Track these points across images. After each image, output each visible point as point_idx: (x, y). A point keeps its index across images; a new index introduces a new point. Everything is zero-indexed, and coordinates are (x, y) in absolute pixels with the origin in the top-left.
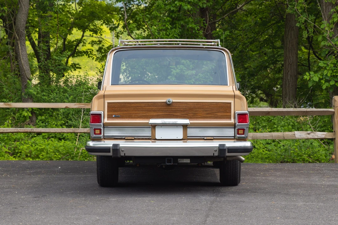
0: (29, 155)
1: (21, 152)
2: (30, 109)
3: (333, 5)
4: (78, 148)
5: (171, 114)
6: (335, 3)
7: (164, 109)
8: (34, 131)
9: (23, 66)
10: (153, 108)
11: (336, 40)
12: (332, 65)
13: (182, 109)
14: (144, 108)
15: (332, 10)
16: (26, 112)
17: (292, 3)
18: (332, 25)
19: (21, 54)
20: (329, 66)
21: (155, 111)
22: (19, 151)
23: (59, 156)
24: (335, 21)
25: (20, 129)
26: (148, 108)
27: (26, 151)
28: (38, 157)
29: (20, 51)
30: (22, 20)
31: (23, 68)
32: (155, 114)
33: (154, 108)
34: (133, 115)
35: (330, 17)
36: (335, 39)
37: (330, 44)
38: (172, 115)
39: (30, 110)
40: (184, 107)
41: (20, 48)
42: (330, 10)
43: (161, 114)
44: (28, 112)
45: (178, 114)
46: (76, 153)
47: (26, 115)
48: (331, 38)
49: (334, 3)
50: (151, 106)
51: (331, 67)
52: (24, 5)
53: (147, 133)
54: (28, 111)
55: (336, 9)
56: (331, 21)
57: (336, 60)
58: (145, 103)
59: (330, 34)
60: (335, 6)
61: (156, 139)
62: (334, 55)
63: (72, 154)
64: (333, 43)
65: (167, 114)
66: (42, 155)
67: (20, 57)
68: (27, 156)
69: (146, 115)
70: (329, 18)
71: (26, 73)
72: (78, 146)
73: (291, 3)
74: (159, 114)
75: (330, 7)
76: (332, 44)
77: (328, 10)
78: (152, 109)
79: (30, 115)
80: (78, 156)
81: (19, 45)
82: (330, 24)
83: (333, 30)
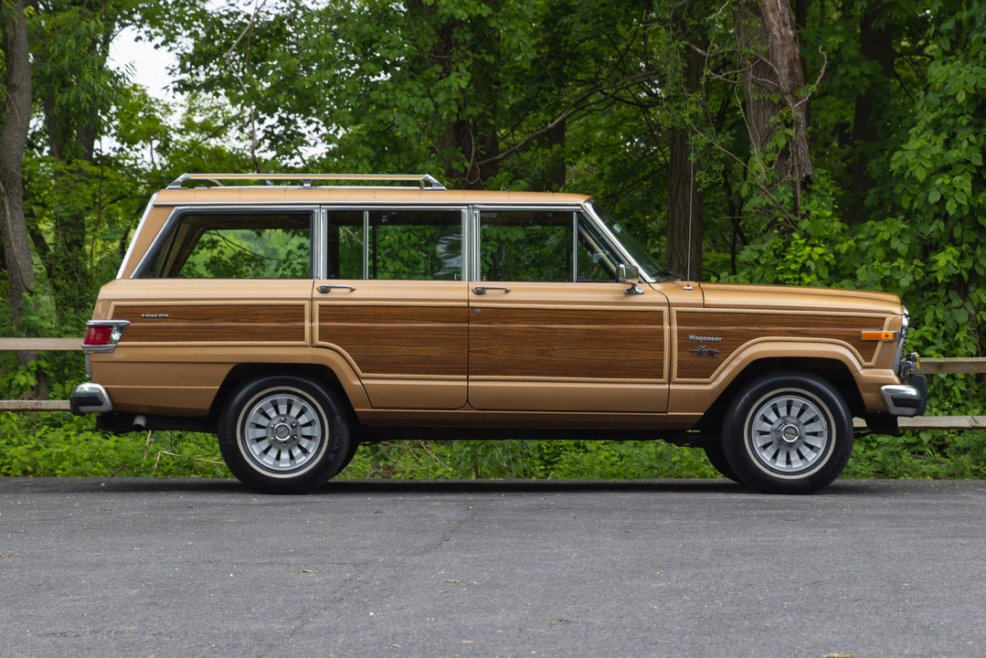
0: (29, 469)
1: (10, 463)
2: (32, 367)
3: (773, 105)
4: (152, 454)
6: (780, 102)
8: (43, 407)
9: (15, 259)
11: (781, 191)
12: (772, 253)
15: (772, 120)
16: (23, 374)
18: (772, 155)
19: (10, 229)
20: (765, 255)
22: (7, 461)
23: (105, 471)
24: (779, 146)
25: (8, 404)
27: (22, 459)
28: (51, 473)
29: (9, 221)
30: (15, 146)
31: (17, 263)
35: (769, 135)
36: (779, 187)
37: (767, 200)
39: (32, 369)
41: (8, 214)
42: (769, 118)
44: (29, 374)
46: (148, 463)
47: (22, 384)
48: (768, 187)
49: (776, 101)
51: (767, 258)
52: (19, 109)
54: (28, 370)
55: (781, 116)
56: (769, 146)
57: (782, 241)
59: (768, 177)
60: (779, 110)
62: (778, 228)
63: (137, 465)
64: (774, 197)
66: (64, 470)
67: (9, 237)
68: (25, 473)
70: (766, 139)
71: (22, 275)
72: (152, 448)
75: (768, 111)
76: (774, 201)
77: (762, 118)
79: (33, 382)
80: (151, 472)
81: (7, 207)
82: (767, 153)
83: (773, 167)
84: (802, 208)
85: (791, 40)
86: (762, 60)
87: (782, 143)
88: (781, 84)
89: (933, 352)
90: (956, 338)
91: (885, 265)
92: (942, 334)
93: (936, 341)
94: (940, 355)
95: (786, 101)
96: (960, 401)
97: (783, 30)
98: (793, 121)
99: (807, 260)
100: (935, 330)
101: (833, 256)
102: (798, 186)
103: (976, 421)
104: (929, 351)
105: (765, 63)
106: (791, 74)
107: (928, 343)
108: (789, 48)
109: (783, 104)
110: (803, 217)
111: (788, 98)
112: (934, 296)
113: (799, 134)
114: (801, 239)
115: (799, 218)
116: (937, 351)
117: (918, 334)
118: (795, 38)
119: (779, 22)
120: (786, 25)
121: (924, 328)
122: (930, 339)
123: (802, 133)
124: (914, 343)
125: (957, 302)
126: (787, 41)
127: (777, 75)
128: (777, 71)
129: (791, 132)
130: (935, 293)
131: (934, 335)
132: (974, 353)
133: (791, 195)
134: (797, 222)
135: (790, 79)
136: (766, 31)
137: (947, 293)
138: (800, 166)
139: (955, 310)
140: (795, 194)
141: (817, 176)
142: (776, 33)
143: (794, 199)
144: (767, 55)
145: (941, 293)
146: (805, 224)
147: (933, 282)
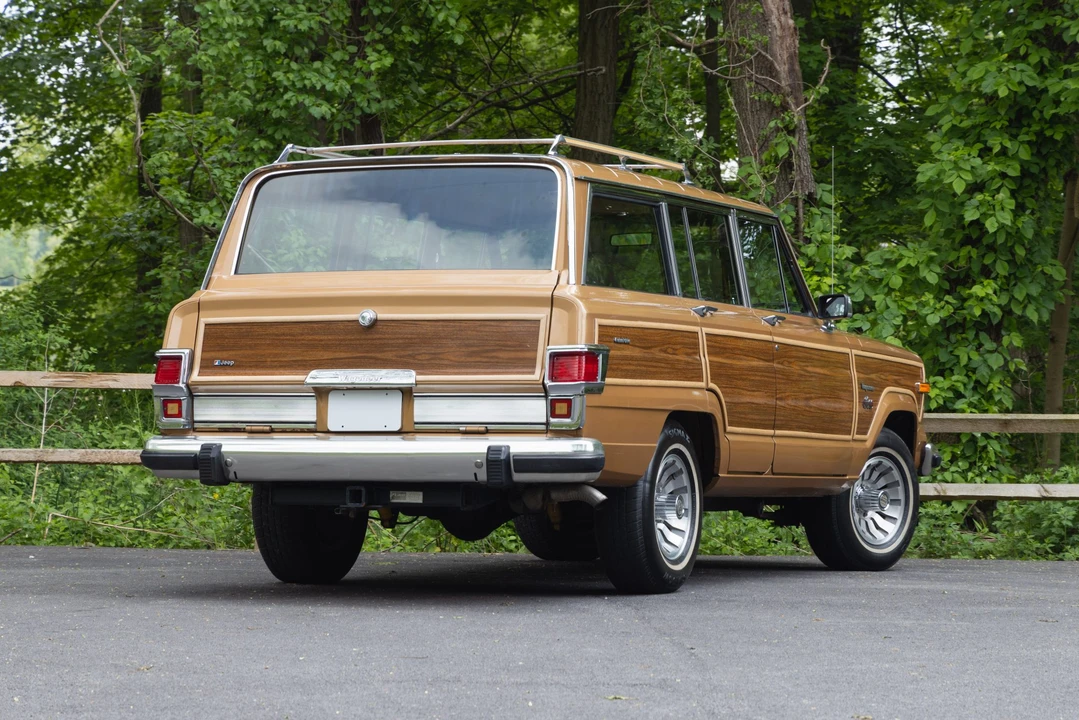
3: (774, 107)
5: (370, 355)
6: (781, 104)
7: (351, 340)
10: (322, 338)
11: (782, 210)
13: (401, 341)
14: (299, 338)
15: (772, 124)
17: (653, 103)
18: (772, 166)
21: (326, 347)
24: (780, 156)
26: (310, 338)
32: (327, 355)
33: (326, 337)
34: (269, 360)
35: (765, 143)
36: (782, 206)
38: (371, 358)
40: (406, 334)
42: (766, 121)
43: (343, 355)
45: (389, 355)
49: (777, 103)
50: (318, 334)
53: (306, 411)
55: (783, 119)
56: (764, 156)
58: (303, 325)
59: (766, 193)
60: (780, 113)
61: (329, 432)
65: (359, 355)
69: (301, 361)
73: (651, 101)
74: (337, 355)
75: (764, 115)
78: (321, 340)
82: (764, 163)
83: (774, 182)
84: (807, 230)
85: (792, 30)
86: (760, 53)
87: (783, 151)
88: (783, 82)
89: (965, 406)
90: (989, 389)
91: (909, 299)
92: (972, 384)
93: (967, 394)
94: (974, 410)
95: (788, 103)
96: (994, 465)
97: (783, 19)
98: (796, 127)
99: (815, 290)
100: (966, 380)
101: (844, 288)
102: (801, 204)
103: (1046, 491)
104: (960, 404)
105: (764, 56)
106: (791, 71)
107: (959, 396)
108: (789, 41)
109: (785, 108)
110: (808, 241)
111: (790, 100)
112: (963, 339)
113: (802, 142)
114: (807, 267)
115: (801, 243)
116: (971, 405)
117: (946, 384)
118: (795, 29)
119: (778, 9)
120: (786, 13)
121: (954, 378)
122: (962, 389)
123: (805, 142)
124: (944, 394)
125: (989, 345)
126: (786, 31)
127: (777, 72)
128: (778, 67)
129: (794, 141)
130: (964, 335)
131: (965, 385)
132: (1011, 408)
133: (794, 214)
134: (800, 247)
135: (790, 77)
136: (764, 19)
137: (977, 335)
138: (802, 181)
139: (987, 356)
140: (797, 214)
141: (820, 192)
142: (775, 22)
143: (796, 220)
144: (766, 47)
145: (971, 335)
146: (811, 250)
147: (961, 321)
